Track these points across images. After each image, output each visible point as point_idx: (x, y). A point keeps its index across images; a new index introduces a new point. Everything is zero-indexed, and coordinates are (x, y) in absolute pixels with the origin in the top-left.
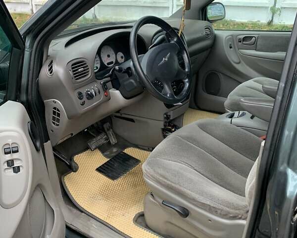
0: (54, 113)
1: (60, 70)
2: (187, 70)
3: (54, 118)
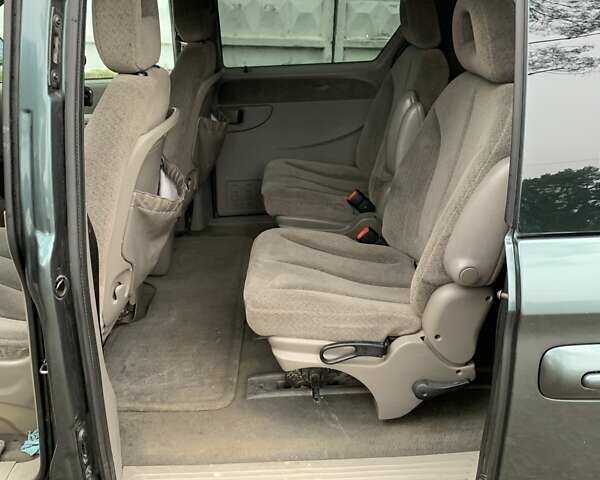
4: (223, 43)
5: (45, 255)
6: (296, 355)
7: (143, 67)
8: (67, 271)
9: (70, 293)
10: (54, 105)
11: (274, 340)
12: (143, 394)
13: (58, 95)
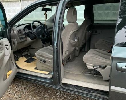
0: (14, 42)
1: (15, 32)
2: (46, 33)
3: (14, 44)
4: (94, 19)
5: (55, 44)
6: (90, 66)
7: (73, 22)
8: (58, 47)
9: (58, 50)
10: (58, 26)
11: (87, 64)
12: (69, 70)
13: (59, 25)
